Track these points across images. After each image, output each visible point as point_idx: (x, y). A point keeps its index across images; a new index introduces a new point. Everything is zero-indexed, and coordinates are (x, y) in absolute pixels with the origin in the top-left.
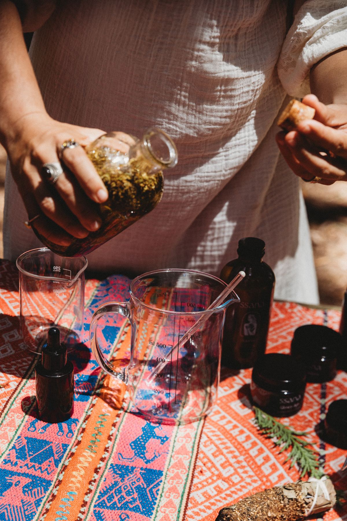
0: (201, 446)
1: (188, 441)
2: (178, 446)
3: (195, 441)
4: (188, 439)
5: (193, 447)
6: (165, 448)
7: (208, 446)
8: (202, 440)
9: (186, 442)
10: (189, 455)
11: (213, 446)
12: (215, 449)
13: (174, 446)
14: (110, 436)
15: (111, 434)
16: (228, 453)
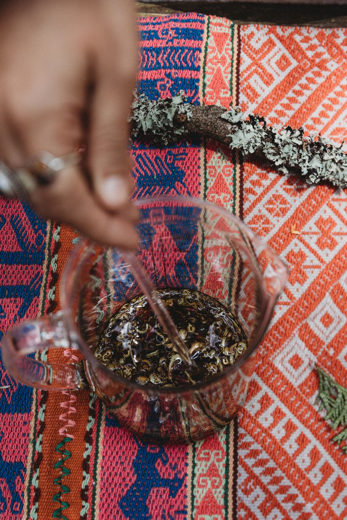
0: (240, 493)
1: (216, 484)
2: (200, 494)
3: (227, 483)
4: (214, 478)
5: (226, 496)
6: (179, 502)
7: (252, 490)
8: (240, 480)
9: (213, 486)
10: (221, 513)
11: (258, 490)
12: (263, 496)
13: (193, 497)
14: (83, 491)
15: (83, 487)
16: (286, 501)
